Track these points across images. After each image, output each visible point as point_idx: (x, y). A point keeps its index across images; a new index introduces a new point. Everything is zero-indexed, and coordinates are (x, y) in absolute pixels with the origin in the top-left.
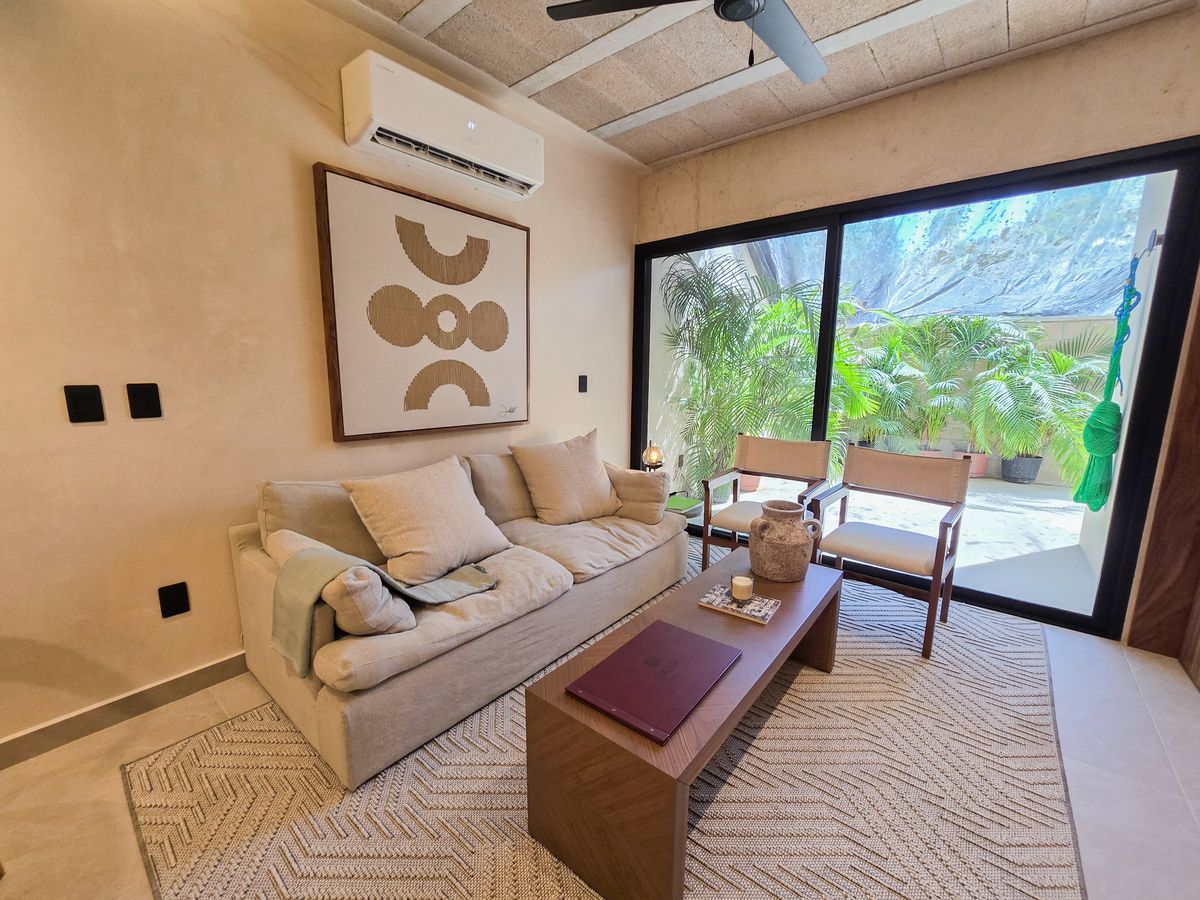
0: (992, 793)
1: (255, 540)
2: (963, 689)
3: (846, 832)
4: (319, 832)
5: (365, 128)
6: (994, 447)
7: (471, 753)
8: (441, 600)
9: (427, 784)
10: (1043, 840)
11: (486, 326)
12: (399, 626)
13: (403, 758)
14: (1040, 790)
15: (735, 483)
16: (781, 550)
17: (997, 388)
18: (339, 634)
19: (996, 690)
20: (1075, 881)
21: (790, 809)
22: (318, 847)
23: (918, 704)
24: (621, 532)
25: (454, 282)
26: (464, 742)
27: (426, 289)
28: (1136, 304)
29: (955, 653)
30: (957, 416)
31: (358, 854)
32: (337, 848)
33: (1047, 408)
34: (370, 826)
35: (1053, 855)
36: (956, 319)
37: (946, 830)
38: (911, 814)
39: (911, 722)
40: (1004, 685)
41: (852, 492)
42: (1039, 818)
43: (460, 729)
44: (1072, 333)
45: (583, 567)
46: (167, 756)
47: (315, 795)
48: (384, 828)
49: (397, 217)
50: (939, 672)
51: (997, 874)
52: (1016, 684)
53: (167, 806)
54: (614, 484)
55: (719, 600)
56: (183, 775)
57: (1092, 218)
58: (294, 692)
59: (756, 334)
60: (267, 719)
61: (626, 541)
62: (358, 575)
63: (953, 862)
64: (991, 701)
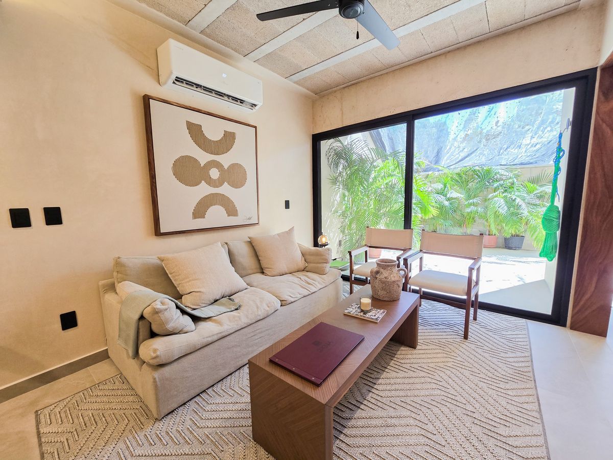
0: (500, 409)
1: (112, 288)
2: (485, 355)
3: (423, 432)
4: (140, 443)
5: (169, 77)
6: (500, 231)
7: (224, 398)
8: (209, 316)
9: (200, 415)
10: (528, 433)
11: (235, 176)
12: (185, 330)
13: (188, 401)
14: (525, 406)
15: (366, 252)
16: (387, 285)
17: (499, 202)
18: (153, 335)
19: (502, 355)
20: (545, 454)
21: (393, 421)
22: (138, 451)
23: (461, 363)
24: (306, 279)
25: (217, 154)
26: (221, 392)
27: (203, 157)
28: (563, 155)
29: (481, 336)
30: (481, 217)
31: (160, 454)
32: (149, 451)
33: (525, 211)
34: (167, 438)
35: (533, 441)
36: (477, 168)
37: (476, 430)
38: (458, 421)
39: (458, 373)
40: (506, 352)
41: (425, 255)
42: (525, 421)
43: (219, 385)
44: (535, 173)
45: (285, 297)
46: (62, 405)
47: (139, 423)
48: (175, 439)
49: (187, 121)
50: (473, 346)
51: (503, 452)
52: (513, 351)
53: (58, 432)
54: (303, 255)
55: (354, 311)
56: (69, 415)
57: (539, 115)
58: (130, 367)
59: (375, 177)
60: (117, 383)
61: (309, 284)
62: (163, 303)
63: (480, 447)
64: (500, 360)
